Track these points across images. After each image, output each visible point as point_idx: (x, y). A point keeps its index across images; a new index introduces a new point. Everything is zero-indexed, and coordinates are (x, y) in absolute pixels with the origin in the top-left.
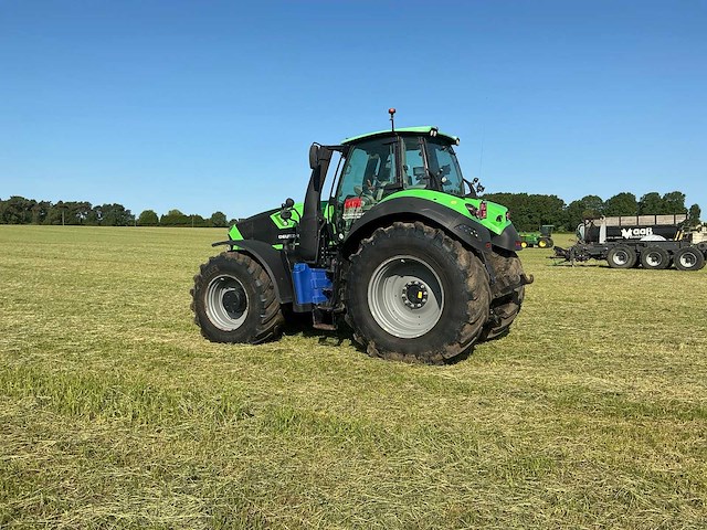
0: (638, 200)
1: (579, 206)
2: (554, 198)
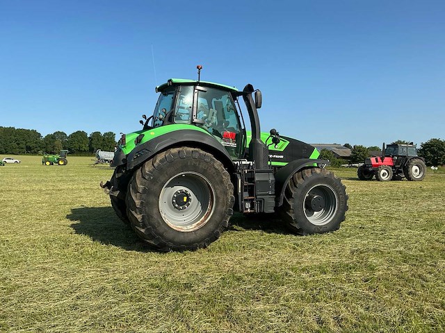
0: (88, 136)
1: (51, 138)
2: (34, 132)
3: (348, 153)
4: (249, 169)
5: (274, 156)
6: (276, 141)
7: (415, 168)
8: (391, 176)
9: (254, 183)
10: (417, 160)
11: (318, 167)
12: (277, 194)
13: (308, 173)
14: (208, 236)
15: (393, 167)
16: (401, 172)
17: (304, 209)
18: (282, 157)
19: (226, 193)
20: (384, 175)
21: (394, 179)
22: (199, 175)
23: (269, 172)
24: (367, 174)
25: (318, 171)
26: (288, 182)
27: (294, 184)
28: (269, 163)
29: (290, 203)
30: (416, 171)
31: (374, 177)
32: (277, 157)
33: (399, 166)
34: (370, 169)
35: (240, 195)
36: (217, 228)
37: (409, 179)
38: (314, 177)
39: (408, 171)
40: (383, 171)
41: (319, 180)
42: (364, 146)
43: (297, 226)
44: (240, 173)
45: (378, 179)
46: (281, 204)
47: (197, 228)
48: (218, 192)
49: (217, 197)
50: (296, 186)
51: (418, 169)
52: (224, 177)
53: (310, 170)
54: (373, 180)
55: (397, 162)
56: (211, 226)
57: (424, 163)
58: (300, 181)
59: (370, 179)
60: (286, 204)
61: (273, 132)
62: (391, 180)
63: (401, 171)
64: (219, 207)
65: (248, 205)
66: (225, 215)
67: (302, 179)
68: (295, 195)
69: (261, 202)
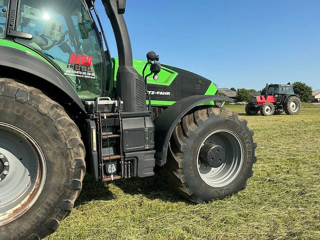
3: (234, 94)
4: (113, 111)
5: (158, 93)
6: (155, 70)
7: (292, 104)
8: (273, 111)
9: (119, 133)
10: (294, 98)
11: (216, 106)
12: (158, 147)
13: (202, 115)
14: (34, 231)
15: (274, 104)
16: (281, 108)
17: (198, 166)
18: (168, 93)
19: (65, 155)
20: (267, 110)
21: (276, 113)
22: (8, 125)
23: (144, 116)
24: (253, 109)
25: (216, 111)
26: (175, 128)
27: (184, 132)
28: (147, 102)
29: (178, 159)
30: (293, 106)
31: (259, 112)
32: (161, 93)
33: (279, 103)
34: (256, 106)
35: (95, 154)
36: (51, 215)
37: (288, 113)
38: (211, 121)
39: (287, 107)
40: (267, 107)
41: (218, 124)
42: (246, 89)
43: (187, 191)
44: (96, 120)
45: (263, 114)
46: (163, 162)
47: (11, 219)
48: (50, 154)
49: (48, 162)
50: (185, 135)
51: (295, 104)
52: (60, 127)
53: (205, 111)
54: (258, 115)
55: (278, 100)
56: (40, 213)
57: (299, 100)
58: (191, 128)
59: (256, 114)
60: (172, 162)
61: (151, 57)
62: (273, 114)
63: (281, 106)
64: (54, 180)
65: (112, 168)
66: (65, 193)
67: (193, 125)
68: (185, 148)
69: (133, 161)
